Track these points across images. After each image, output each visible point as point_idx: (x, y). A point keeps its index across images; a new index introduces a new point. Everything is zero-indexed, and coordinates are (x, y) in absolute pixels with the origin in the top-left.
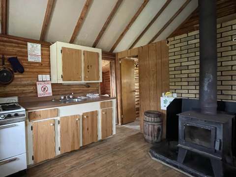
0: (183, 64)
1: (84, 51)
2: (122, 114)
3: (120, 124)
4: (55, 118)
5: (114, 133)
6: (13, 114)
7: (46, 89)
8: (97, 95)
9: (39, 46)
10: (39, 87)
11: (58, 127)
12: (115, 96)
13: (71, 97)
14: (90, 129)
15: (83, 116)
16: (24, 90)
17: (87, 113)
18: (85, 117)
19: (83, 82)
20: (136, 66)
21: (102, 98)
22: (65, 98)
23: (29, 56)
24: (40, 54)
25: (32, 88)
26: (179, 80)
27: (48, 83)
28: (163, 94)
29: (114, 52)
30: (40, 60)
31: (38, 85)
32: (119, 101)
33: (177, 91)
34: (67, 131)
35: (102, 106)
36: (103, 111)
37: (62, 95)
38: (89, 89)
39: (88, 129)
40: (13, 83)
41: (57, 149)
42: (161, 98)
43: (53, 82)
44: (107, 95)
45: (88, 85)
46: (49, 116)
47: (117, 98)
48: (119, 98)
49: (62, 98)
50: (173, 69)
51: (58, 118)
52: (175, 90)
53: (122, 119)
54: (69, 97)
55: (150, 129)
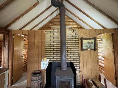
0: (52, 44)
2: (12, 76)
3: (9, 86)
20: (24, 40)
26: (50, 51)
28: (42, 59)
33: (49, 58)
42: (41, 62)
50: (47, 46)
52: (48, 57)
53: (12, 80)
55: (36, 86)
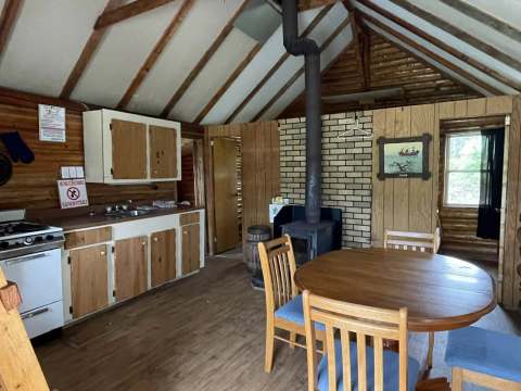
0: (295, 159)
1: (150, 126)
2: (215, 235)
3: (211, 254)
4: (107, 243)
5: (202, 265)
6: (44, 237)
7: (77, 193)
8: (171, 204)
9: (62, 111)
10: (63, 190)
11: (112, 258)
12: (204, 203)
13: (125, 207)
14: (163, 260)
15: (152, 238)
16: (32, 196)
17: (159, 233)
18: (156, 239)
19: (148, 180)
21: (180, 208)
22: (114, 209)
23: (41, 131)
24: (63, 127)
25: (47, 192)
26: (292, 180)
27: (80, 183)
28: (273, 200)
29: (202, 123)
30: (62, 138)
31: (60, 187)
32: (210, 214)
33: (289, 196)
34: (127, 264)
35: (183, 221)
36: (184, 229)
37: (109, 204)
38: (158, 191)
39: (160, 260)
40: (11, 182)
41: (110, 293)
42: (270, 205)
43: (91, 180)
44: (188, 203)
45: (154, 186)
46: (98, 238)
47: (206, 207)
48: (210, 207)
49: (109, 209)
50: (284, 164)
51: (111, 243)
53: (215, 244)
54: (121, 208)
